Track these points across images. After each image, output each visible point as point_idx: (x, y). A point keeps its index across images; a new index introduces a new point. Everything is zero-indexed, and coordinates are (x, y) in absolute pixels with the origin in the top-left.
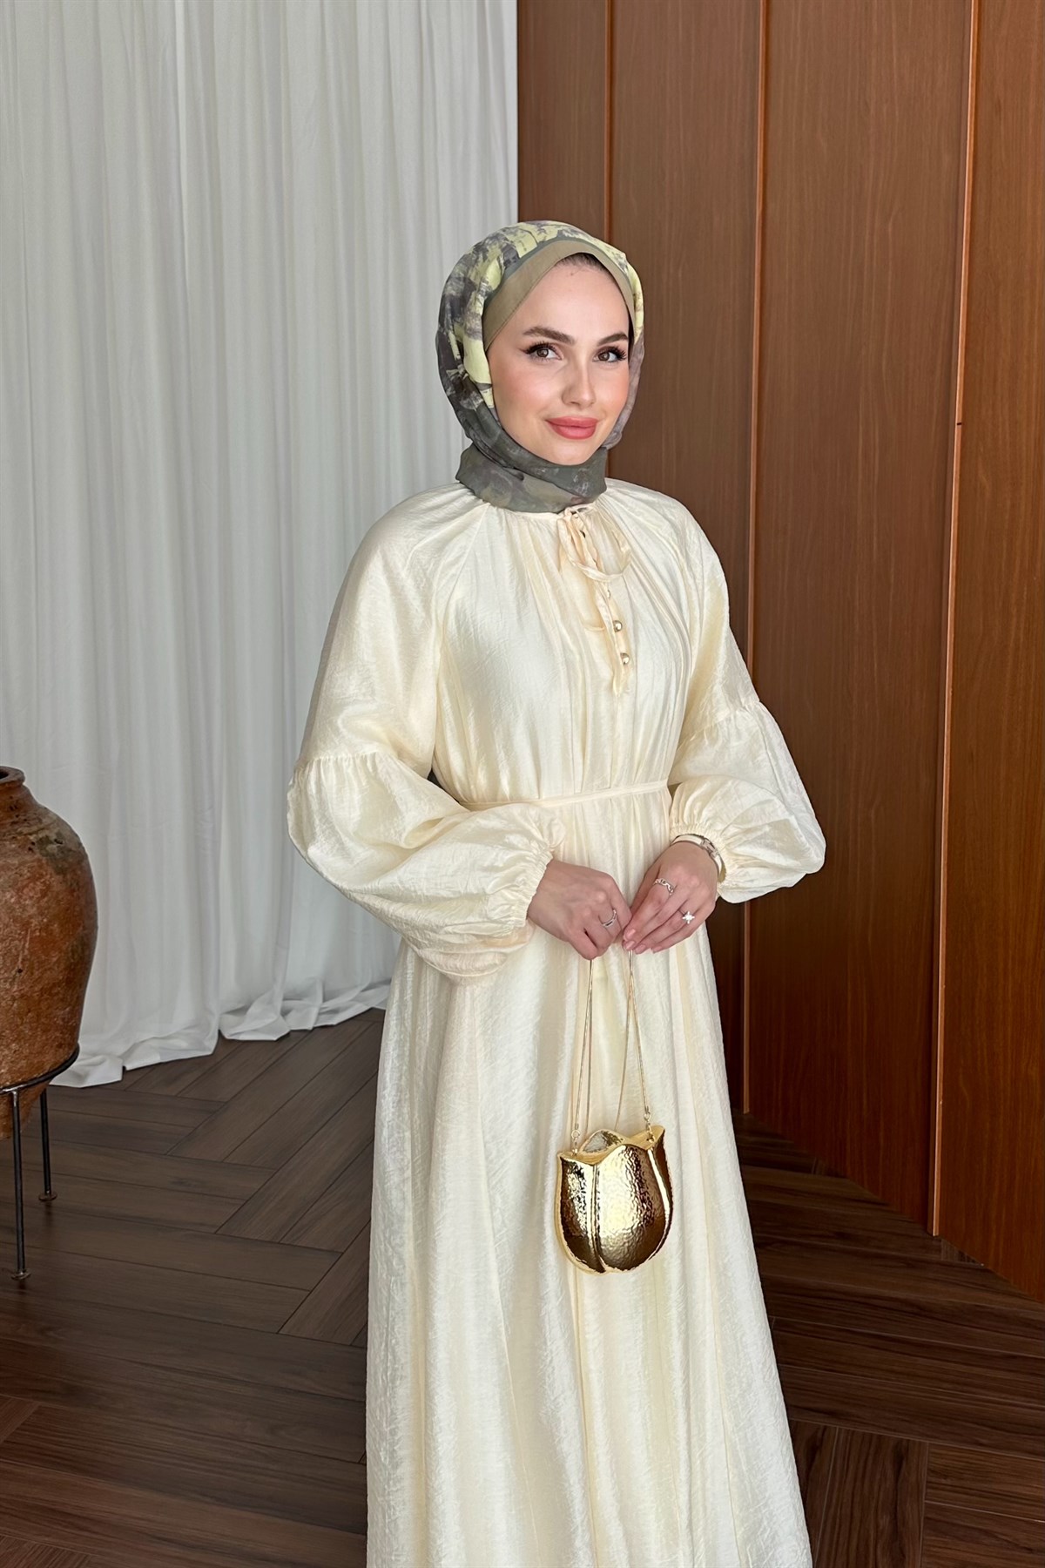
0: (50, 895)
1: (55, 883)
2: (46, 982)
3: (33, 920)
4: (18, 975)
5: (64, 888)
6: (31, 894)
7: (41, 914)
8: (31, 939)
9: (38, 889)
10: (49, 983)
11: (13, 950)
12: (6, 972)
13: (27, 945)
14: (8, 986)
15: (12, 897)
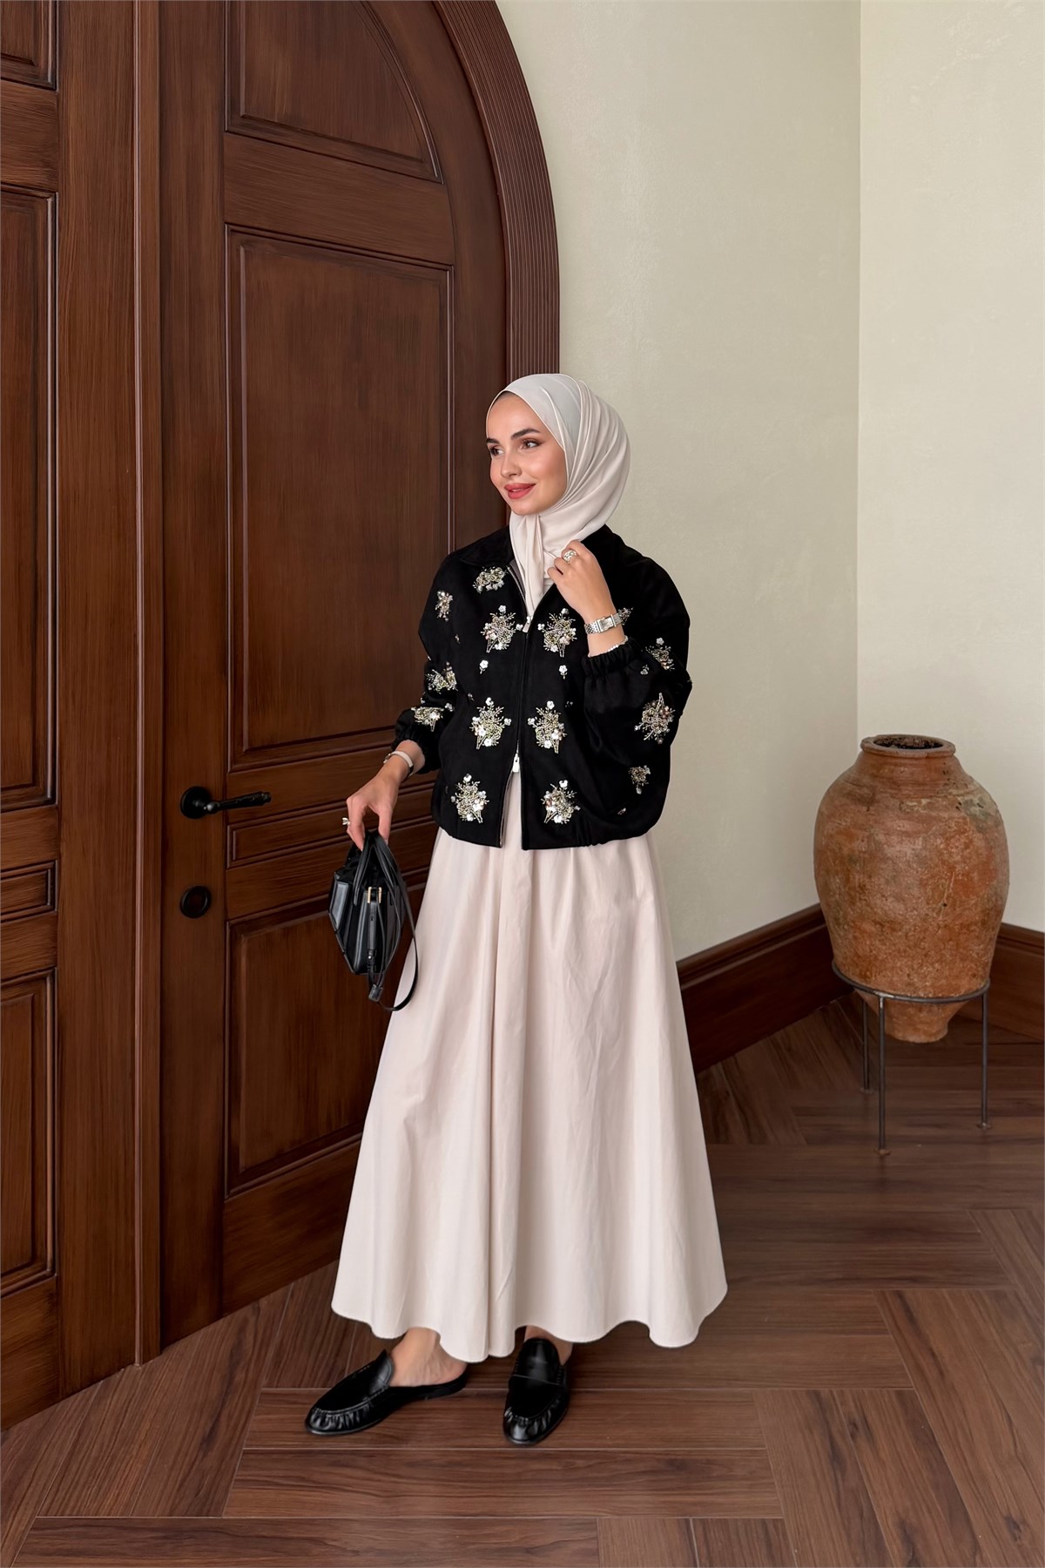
0: (971, 847)
1: (976, 840)
2: (966, 918)
3: (957, 866)
4: (943, 908)
5: (983, 845)
6: (957, 844)
7: (965, 862)
8: (955, 880)
9: (962, 841)
10: (967, 921)
11: (940, 887)
12: (933, 903)
13: (951, 885)
14: (935, 915)
15: (941, 843)
